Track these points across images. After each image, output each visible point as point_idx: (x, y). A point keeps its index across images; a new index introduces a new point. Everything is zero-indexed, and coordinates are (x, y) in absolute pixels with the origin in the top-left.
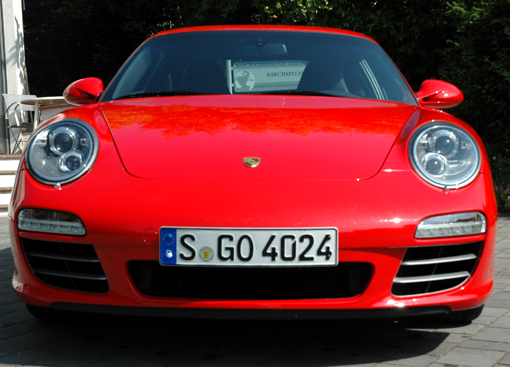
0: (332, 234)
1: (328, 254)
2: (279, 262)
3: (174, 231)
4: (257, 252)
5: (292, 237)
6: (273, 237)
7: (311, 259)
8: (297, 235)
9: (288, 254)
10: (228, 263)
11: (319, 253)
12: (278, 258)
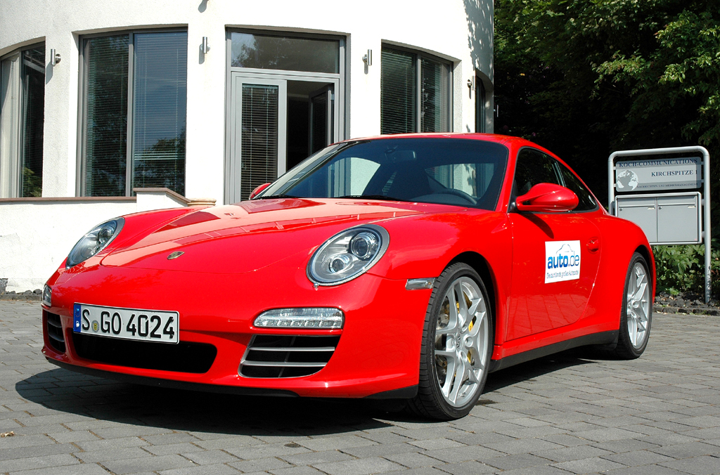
0: (175, 316)
1: (171, 333)
2: (137, 337)
3: (79, 306)
4: (124, 328)
5: (146, 317)
6: (133, 316)
7: (159, 336)
8: (150, 315)
9: (143, 331)
10: (106, 335)
11: (165, 332)
12: (137, 333)
